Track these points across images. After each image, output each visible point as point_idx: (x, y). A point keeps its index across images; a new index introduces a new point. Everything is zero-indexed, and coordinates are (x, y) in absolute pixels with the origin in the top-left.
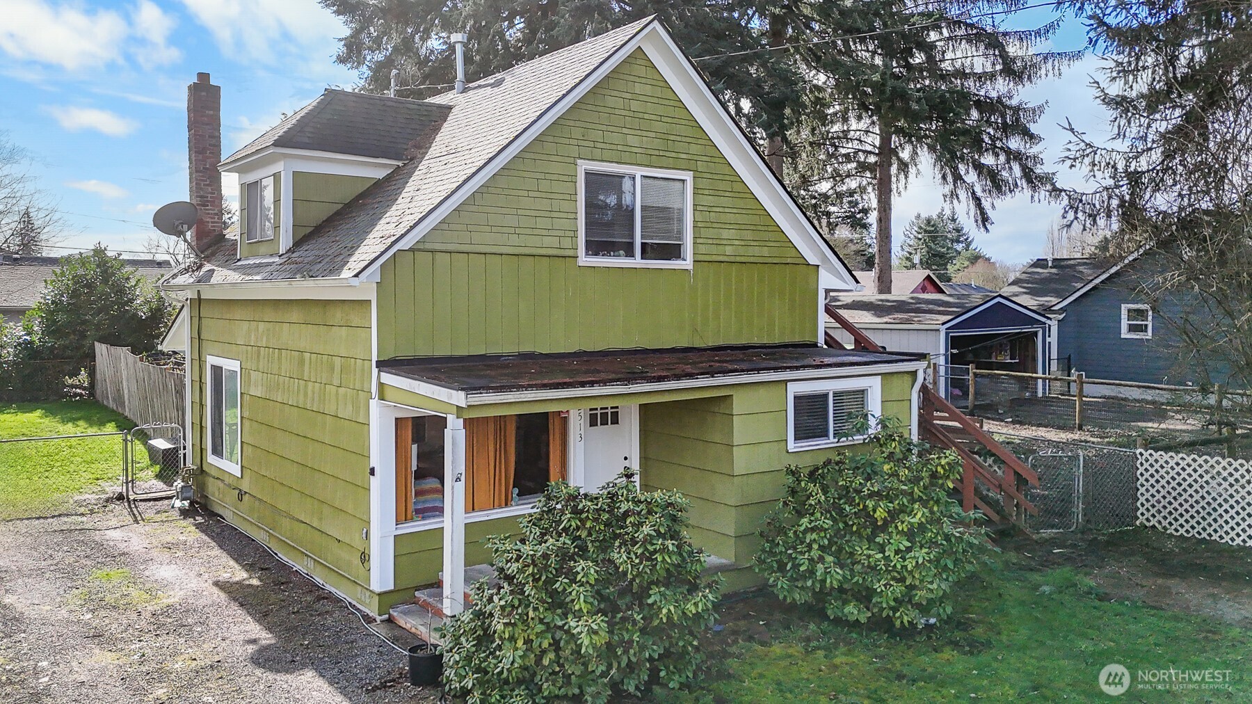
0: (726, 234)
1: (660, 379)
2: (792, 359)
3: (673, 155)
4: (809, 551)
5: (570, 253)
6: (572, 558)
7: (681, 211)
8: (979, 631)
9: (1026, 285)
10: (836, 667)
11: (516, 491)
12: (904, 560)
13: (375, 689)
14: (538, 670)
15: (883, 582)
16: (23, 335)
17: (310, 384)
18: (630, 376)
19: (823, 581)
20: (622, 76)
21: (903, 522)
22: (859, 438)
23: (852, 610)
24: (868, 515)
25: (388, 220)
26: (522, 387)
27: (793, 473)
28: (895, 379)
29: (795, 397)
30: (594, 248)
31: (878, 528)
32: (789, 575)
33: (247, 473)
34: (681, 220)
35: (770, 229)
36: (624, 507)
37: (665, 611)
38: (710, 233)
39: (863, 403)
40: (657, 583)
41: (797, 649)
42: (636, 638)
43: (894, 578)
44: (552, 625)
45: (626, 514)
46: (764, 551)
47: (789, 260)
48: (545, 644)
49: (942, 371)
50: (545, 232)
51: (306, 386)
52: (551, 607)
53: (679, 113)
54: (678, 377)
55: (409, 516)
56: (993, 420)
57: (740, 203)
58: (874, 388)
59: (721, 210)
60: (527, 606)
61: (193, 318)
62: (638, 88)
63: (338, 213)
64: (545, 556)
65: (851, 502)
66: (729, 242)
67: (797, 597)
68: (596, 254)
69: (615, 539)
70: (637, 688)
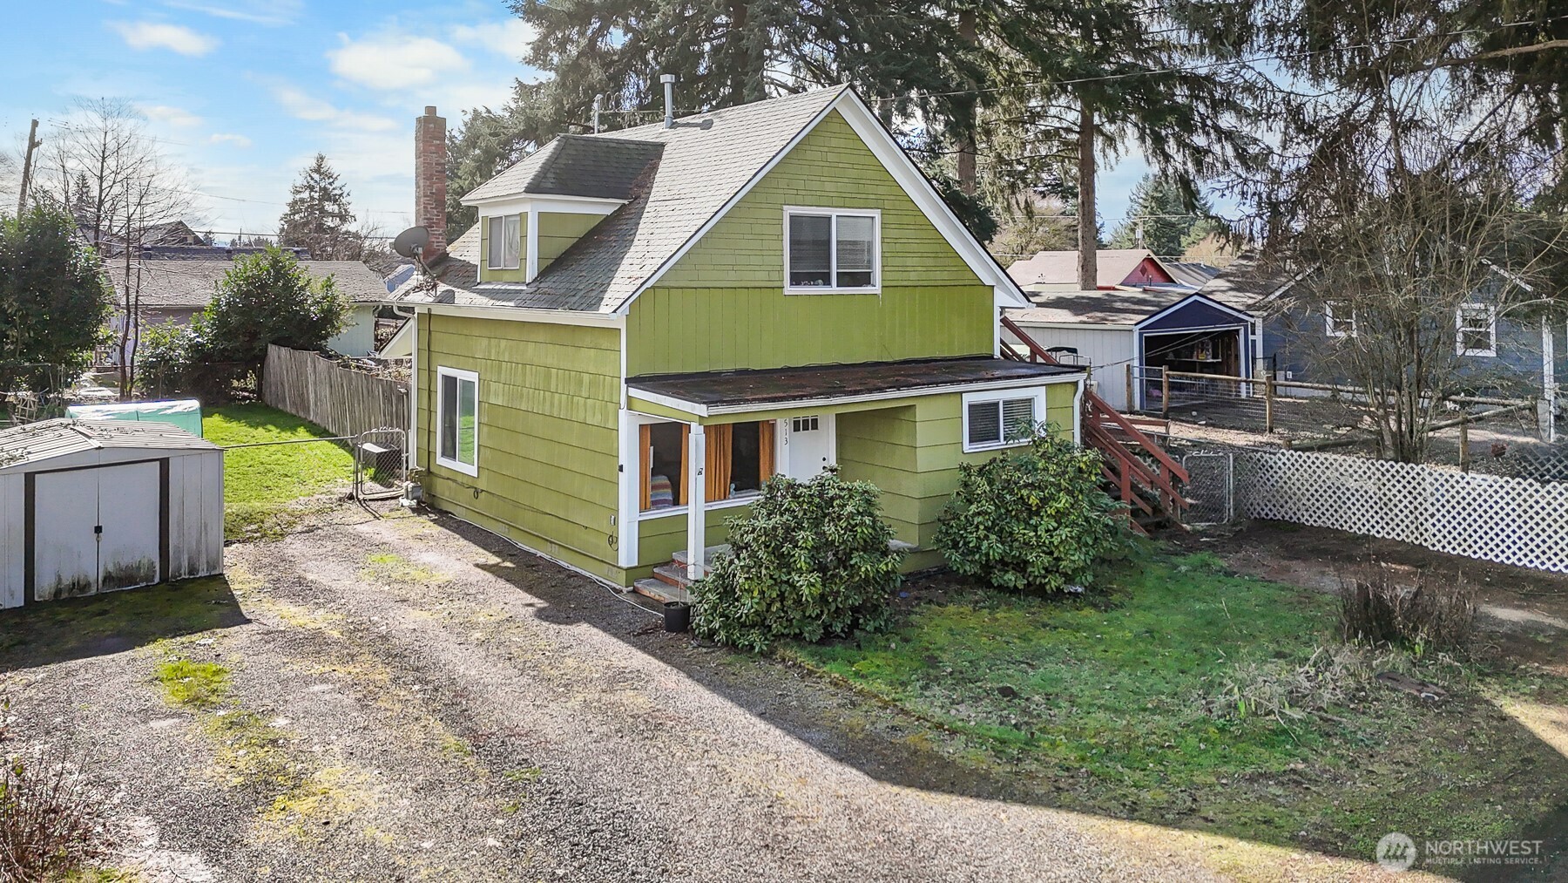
0: (909, 262)
1: (856, 393)
2: (968, 372)
3: (864, 196)
4: (977, 531)
5: (778, 284)
6: (793, 530)
7: (870, 245)
8: (1116, 598)
9: (1232, 279)
10: (997, 620)
11: (733, 486)
12: (1052, 536)
13: (639, 634)
14: (768, 615)
15: (1034, 554)
16: (195, 338)
17: (557, 395)
18: (832, 390)
19: (987, 554)
20: (820, 133)
21: (1051, 507)
22: (1024, 441)
23: (1010, 577)
24: (1024, 503)
25: (630, 261)
26: (748, 400)
27: (965, 469)
28: (1059, 390)
29: (970, 406)
30: (796, 279)
31: (1032, 513)
32: (960, 551)
33: (485, 473)
34: (870, 251)
35: (949, 255)
36: (831, 493)
37: (863, 569)
38: (898, 261)
39: (1030, 412)
40: (857, 550)
41: (967, 609)
42: (842, 589)
43: (1044, 552)
44: (779, 581)
45: (832, 499)
46: (941, 532)
47: (966, 282)
48: (774, 595)
49: (1136, 372)
50: (757, 268)
51: (553, 397)
52: (779, 567)
53: (868, 160)
54: (870, 391)
55: (648, 506)
56: (1188, 422)
57: (923, 234)
58: (1039, 396)
59: (906, 241)
60: (760, 566)
61: (421, 332)
62: (834, 142)
63: (574, 247)
64: (774, 529)
65: (1011, 492)
66: (912, 269)
67: (968, 568)
68: (798, 284)
69: (825, 517)
70: (842, 631)
